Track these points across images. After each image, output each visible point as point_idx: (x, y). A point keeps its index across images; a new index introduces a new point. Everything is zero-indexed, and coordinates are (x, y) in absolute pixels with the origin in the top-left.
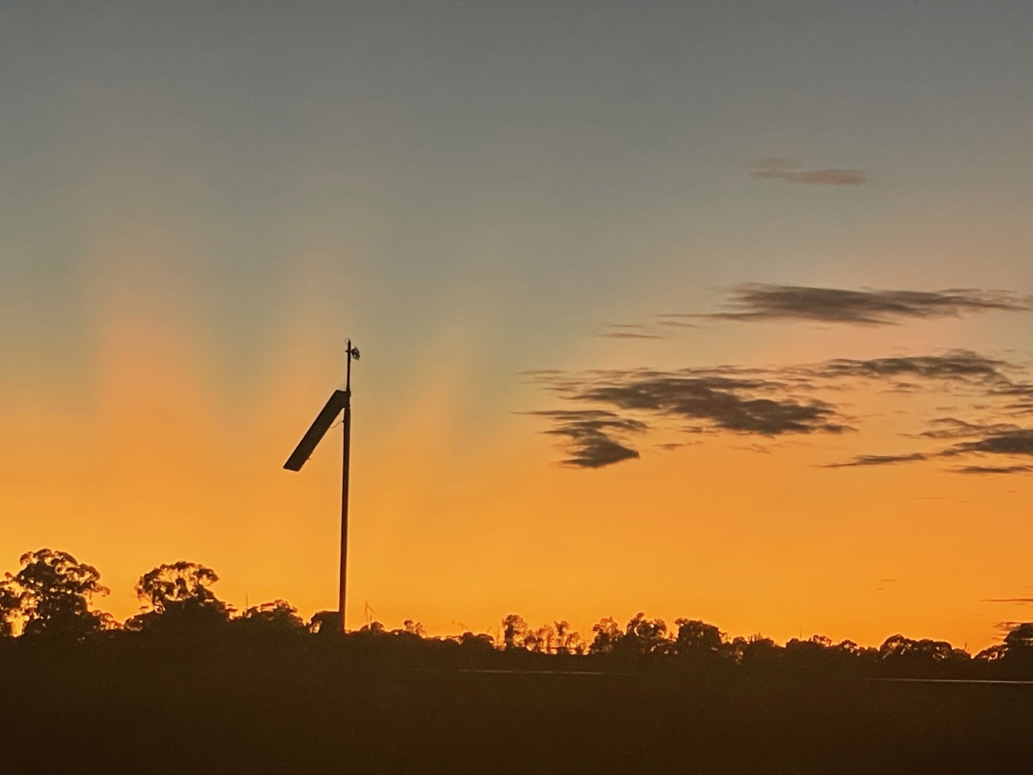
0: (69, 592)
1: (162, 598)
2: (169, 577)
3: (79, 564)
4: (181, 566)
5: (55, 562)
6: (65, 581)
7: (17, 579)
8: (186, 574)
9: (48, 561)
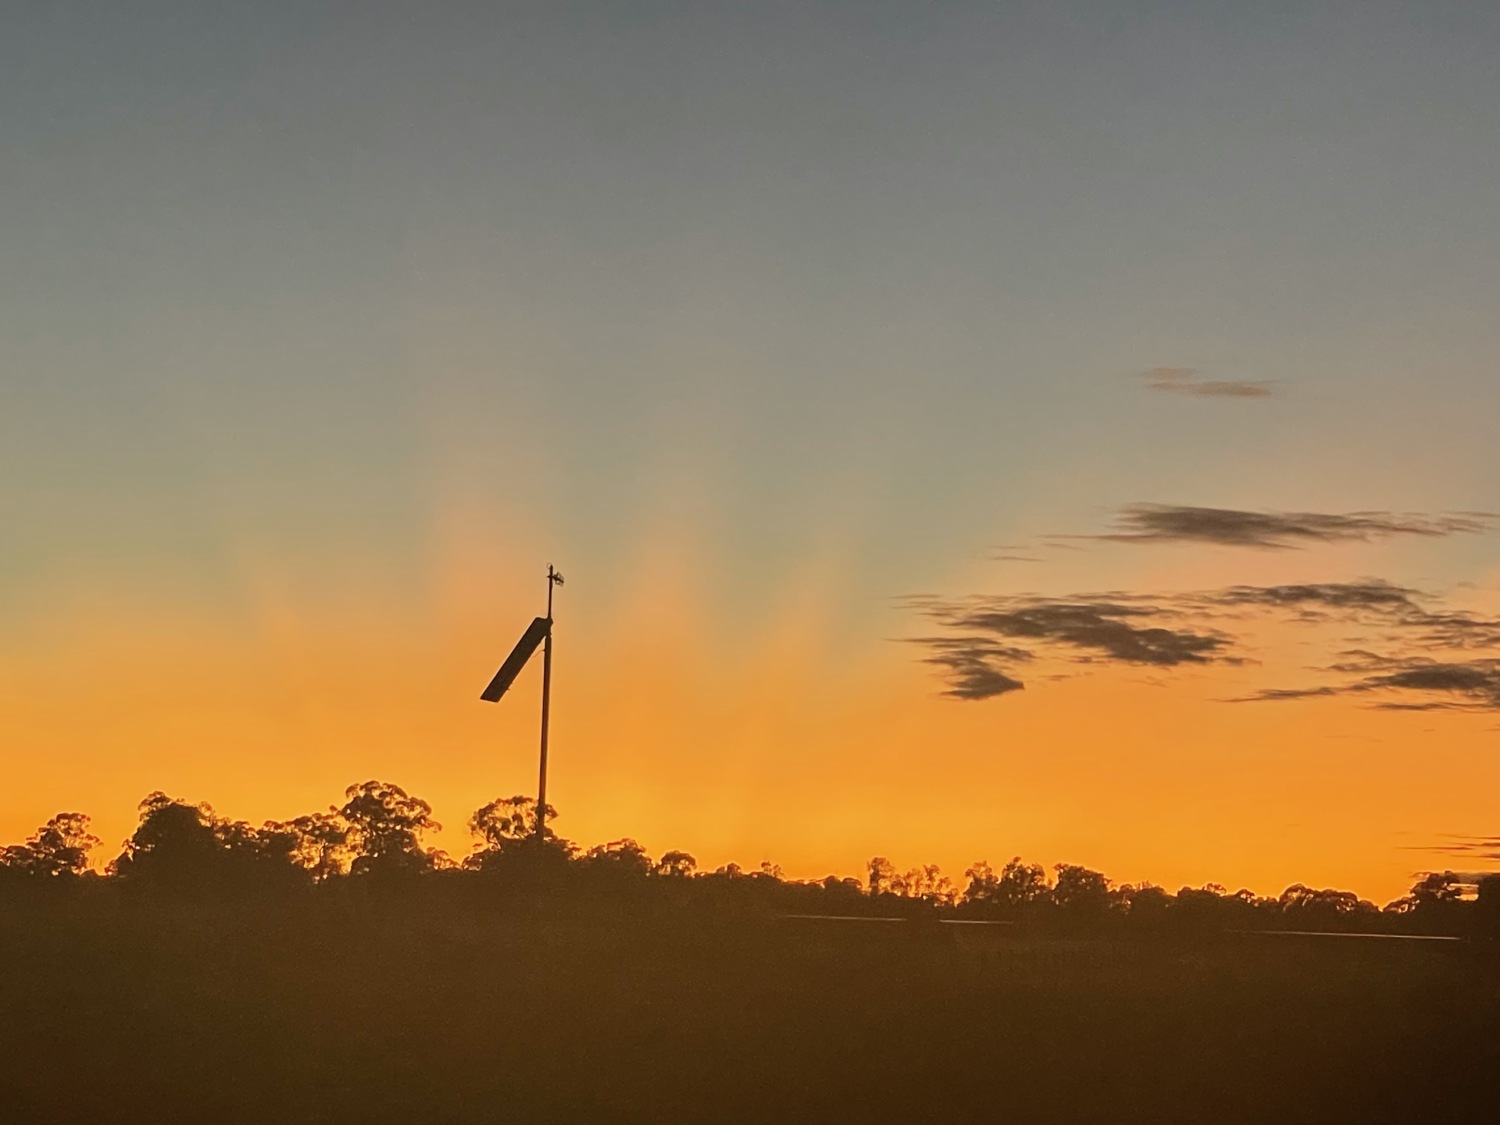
0: (398, 828)
1: (497, 835)
2: (505, 812)
3: (409, 797)
4: (518, 801)
5: (383, 795)
6: (393, 816)
7: (343, 813)
8: (522, 810)
9: (376, 794)
